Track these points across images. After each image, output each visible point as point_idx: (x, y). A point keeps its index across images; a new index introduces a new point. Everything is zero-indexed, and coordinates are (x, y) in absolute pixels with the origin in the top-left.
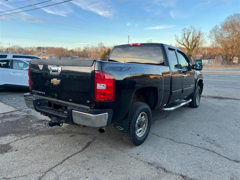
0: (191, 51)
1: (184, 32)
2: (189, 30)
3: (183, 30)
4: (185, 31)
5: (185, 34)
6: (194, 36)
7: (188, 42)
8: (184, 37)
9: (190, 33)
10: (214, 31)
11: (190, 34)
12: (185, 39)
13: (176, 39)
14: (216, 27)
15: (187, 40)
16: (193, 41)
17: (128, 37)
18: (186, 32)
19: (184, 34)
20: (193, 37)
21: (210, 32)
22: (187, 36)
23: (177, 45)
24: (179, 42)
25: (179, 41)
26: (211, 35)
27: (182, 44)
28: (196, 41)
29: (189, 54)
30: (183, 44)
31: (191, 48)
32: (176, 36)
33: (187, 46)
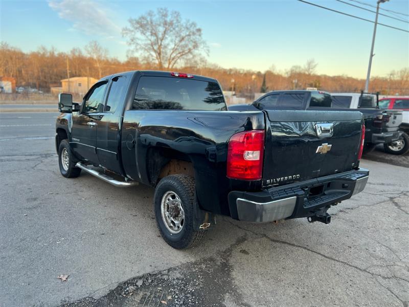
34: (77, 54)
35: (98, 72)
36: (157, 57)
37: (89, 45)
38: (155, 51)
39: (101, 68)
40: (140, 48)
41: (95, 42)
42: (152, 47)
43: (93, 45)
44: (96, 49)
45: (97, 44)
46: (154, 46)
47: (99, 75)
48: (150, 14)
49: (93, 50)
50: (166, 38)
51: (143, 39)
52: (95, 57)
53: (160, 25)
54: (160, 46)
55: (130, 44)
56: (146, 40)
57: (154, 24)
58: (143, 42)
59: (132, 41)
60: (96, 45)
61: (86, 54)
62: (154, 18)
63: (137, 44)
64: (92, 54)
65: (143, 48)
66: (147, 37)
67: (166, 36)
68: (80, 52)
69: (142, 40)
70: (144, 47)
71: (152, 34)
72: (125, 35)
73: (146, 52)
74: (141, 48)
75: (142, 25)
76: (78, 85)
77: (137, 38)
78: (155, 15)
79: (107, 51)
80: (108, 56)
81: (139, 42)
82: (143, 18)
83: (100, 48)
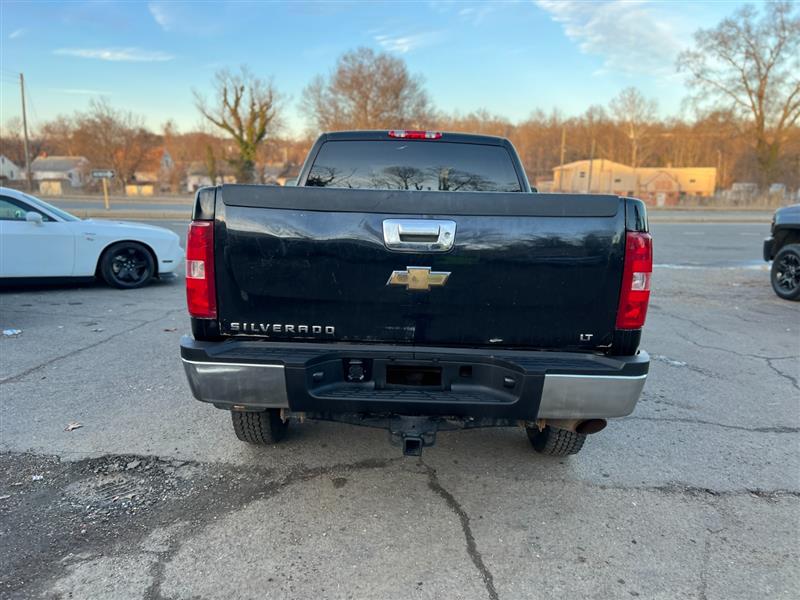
0: (252, 149)
1: (224, 85)
2: (238, 79)
3: (218, 77)
4: (224, 81)
5: (225, 90)
6: (256, 101)
7: (238, 119)
8: (226, 102)
9: (242, 89)
10: (315, 90)
11: (244, 93)
12: (227, 108)
13: (197, 105)
14: (319, 80)
15: (234, 112)
16: (254, 116)
17: (19, 80)
18: (230, 85)
19: (222, 91)
20: (254, 104)
21: (305, 94)
22: (234, 98)
23: (206, 124)
24: (209, 117)
25: (207, 113)
26: (307, 104)
27: (221, 122)
28: (262, 115)
29: (246, 158)
30: (225, 126)
31: (252, 140)
32: (195, 93)
33: (237, 132)
34: (596, 118)
35: (631, 148)
36: (753, 107)
37: (619, 98)
38: (750, 92)
39: (637, 141)
40: (714, 91)
41: (632, 90)
42: (744, 86)
43: (626, 96)
44: (633, 102)
45: (636, 93)
46: (749, 83)
47: (630, 155)
48: (746, 12)
49: (626, 106)
50: (783, 60)
51: (723, 69)
52: (628, 118)
53: (767, 33)
54: (763, 79)
55: (693, 85)
56: (731, 70)
57: (753, 32)
58: (724, 77)
59: (698, 76)
60: (632, 95)
61: (612, 116)
62: (755, 21)
63: (709, 81)
64: (622, 114)
65: (722, 89)
66: (734, 64)
67: (784, 55)
68: (602, 112)
69: (720, 73)
70: (724, 86)
71: (749, 55)
72: (682, 68)
73: (728, 96)
74: (716, 91)
75: (722, 40)
76: (579, 175)
77: (710, 70)
78: (756, 14)
79: (653, 105)
80: (655, 115)
81: (713, 77)
82: (729, 24)
83: (641, 101)
